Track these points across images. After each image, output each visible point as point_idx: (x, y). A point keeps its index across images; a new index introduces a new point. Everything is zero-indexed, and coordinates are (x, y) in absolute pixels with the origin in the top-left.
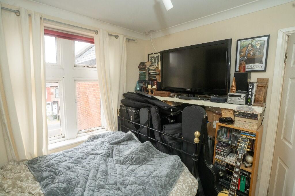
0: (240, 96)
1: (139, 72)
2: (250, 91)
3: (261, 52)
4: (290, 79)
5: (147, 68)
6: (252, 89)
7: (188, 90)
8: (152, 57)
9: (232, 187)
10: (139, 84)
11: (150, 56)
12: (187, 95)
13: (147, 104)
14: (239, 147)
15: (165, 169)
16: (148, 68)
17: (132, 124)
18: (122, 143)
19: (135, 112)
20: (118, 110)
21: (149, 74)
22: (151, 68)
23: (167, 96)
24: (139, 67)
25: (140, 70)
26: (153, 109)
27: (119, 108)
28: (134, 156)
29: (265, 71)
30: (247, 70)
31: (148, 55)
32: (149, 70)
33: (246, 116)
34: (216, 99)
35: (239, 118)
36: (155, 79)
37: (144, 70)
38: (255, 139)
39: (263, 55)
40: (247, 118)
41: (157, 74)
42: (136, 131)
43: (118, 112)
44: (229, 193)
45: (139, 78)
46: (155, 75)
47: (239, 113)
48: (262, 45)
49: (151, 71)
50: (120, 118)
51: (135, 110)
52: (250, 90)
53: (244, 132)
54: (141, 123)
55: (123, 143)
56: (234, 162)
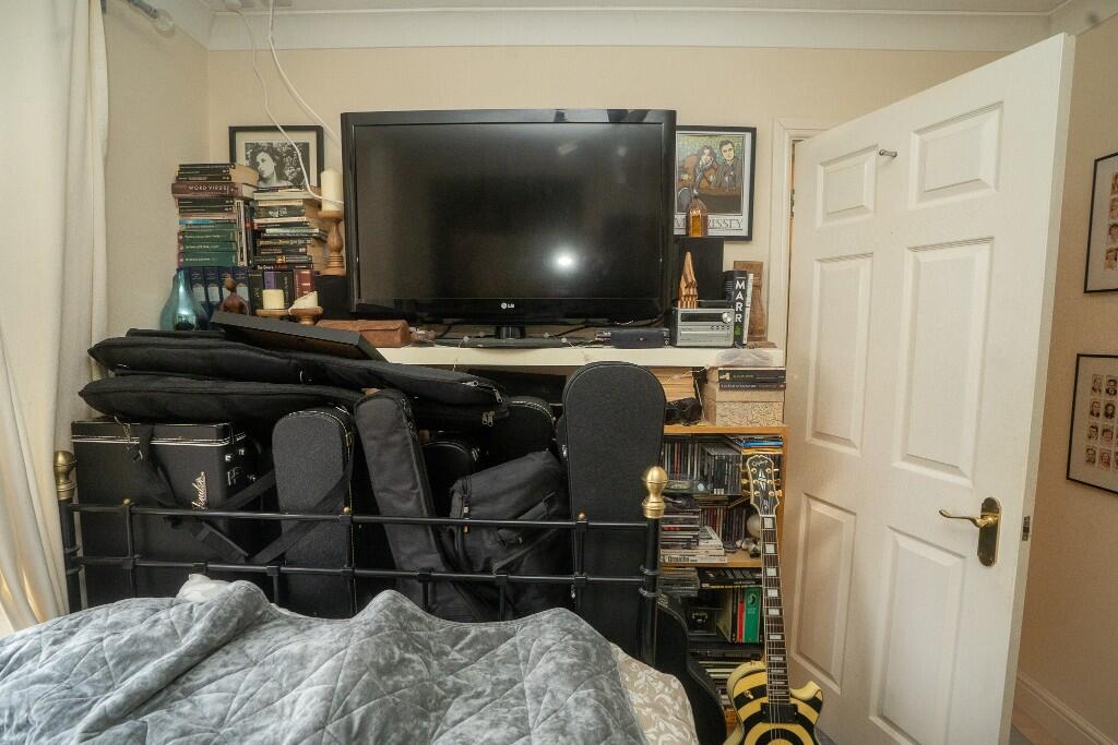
0: (718, 318)
1: (178, 218)
2: (739, 300)
3: (736, 179)
4: (816, 262)
5: (242, 198)
6: (744, 292)
7: (504, 306)
8: (255, 149)
9: (772, 637)
10: (186, 289)
11: (243, 139)
12: (492, 331)
13: (314, 389)
14: (754, 493)
15: (560, 696)
16: (247, 201)
17: (208, 529)
18: (204, 675)
19: (226, 450)
20: (61, 459)
21: (257, 234)
22: (264, 200)
23: (398, 339)
24: (175, 191)
25: (186, 206)
26: (377, 408)
27: (66, 442)
28: (357, 714)
29: (748, 238)
30: (711, 233)
31: (233, 131)
32: (252, 209)
33: (752, 382)
34: (637, 336)
35: (730, 392)
36: (304, 259)
37: (221, 210)
38: (781, 453)
39: (740, 189)
40: (758, 389)
41: (310, 236)
42: (248, 561)
43: (57, 475)
44: (770, 665)
45: (182, 254)
46: (301, 242)
47: (731, 376)
48: (738, 159)
49: (270, 220)
50: (77, 515)
51: (223, 434)
52: (740, 296)
53: (750, 439)
54: (282, 502)
55: (213, 666)
56: (722, 552)
